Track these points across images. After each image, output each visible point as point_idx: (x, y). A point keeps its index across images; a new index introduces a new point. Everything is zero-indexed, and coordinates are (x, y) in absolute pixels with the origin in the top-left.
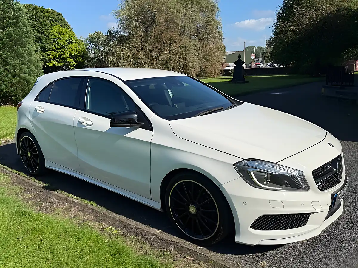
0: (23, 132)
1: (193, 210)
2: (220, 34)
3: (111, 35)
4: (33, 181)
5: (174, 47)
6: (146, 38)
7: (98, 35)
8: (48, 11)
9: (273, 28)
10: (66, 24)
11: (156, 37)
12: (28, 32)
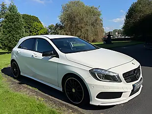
0: (13, 61)
1: (74, 91)
2: (102, 24)
3: (57, 26)
4: (15, 80)
5: (82, 30)
6: (71, 26)
7: (52, 26)
8: (33, 17)
9: (124, 21)
10: (40, 21)
11: (75, 26)
12: (22, 24)
